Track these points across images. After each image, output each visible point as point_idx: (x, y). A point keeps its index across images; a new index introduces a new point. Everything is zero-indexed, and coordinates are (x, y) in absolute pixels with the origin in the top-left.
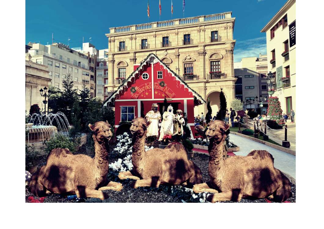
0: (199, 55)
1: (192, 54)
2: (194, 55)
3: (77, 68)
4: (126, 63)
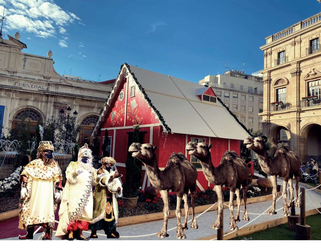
3: (253, 96)
4: (286, 80)
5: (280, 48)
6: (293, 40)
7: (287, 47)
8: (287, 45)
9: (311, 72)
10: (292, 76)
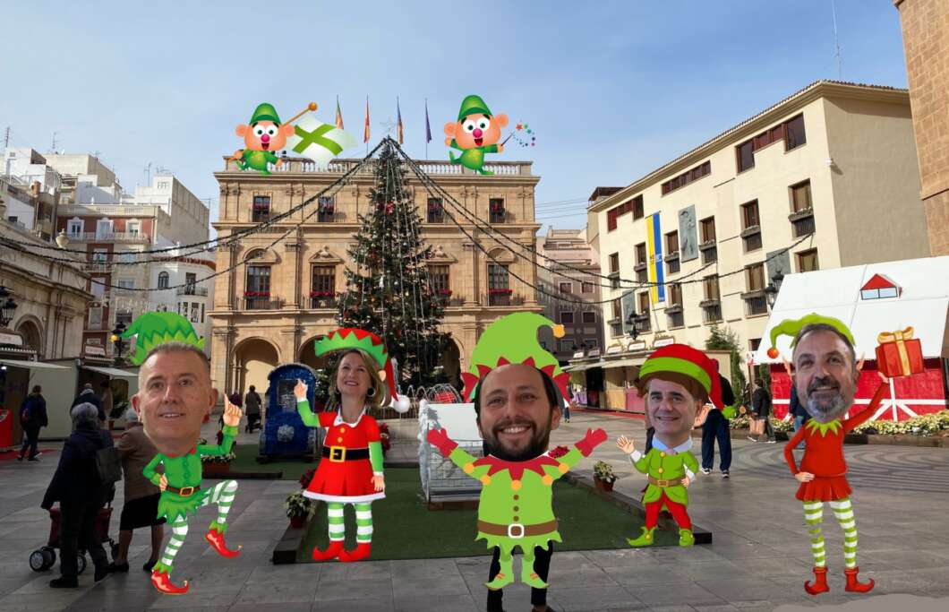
0: (464, 250)
1: (448, 245)
2: (452, 247)
4: (274, 254)
5: (259, 189)
6: (289, 185)
7: (275, 193)
8: (276, 189)
9: (321, 251)
10: (287, 251)
